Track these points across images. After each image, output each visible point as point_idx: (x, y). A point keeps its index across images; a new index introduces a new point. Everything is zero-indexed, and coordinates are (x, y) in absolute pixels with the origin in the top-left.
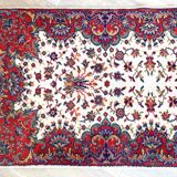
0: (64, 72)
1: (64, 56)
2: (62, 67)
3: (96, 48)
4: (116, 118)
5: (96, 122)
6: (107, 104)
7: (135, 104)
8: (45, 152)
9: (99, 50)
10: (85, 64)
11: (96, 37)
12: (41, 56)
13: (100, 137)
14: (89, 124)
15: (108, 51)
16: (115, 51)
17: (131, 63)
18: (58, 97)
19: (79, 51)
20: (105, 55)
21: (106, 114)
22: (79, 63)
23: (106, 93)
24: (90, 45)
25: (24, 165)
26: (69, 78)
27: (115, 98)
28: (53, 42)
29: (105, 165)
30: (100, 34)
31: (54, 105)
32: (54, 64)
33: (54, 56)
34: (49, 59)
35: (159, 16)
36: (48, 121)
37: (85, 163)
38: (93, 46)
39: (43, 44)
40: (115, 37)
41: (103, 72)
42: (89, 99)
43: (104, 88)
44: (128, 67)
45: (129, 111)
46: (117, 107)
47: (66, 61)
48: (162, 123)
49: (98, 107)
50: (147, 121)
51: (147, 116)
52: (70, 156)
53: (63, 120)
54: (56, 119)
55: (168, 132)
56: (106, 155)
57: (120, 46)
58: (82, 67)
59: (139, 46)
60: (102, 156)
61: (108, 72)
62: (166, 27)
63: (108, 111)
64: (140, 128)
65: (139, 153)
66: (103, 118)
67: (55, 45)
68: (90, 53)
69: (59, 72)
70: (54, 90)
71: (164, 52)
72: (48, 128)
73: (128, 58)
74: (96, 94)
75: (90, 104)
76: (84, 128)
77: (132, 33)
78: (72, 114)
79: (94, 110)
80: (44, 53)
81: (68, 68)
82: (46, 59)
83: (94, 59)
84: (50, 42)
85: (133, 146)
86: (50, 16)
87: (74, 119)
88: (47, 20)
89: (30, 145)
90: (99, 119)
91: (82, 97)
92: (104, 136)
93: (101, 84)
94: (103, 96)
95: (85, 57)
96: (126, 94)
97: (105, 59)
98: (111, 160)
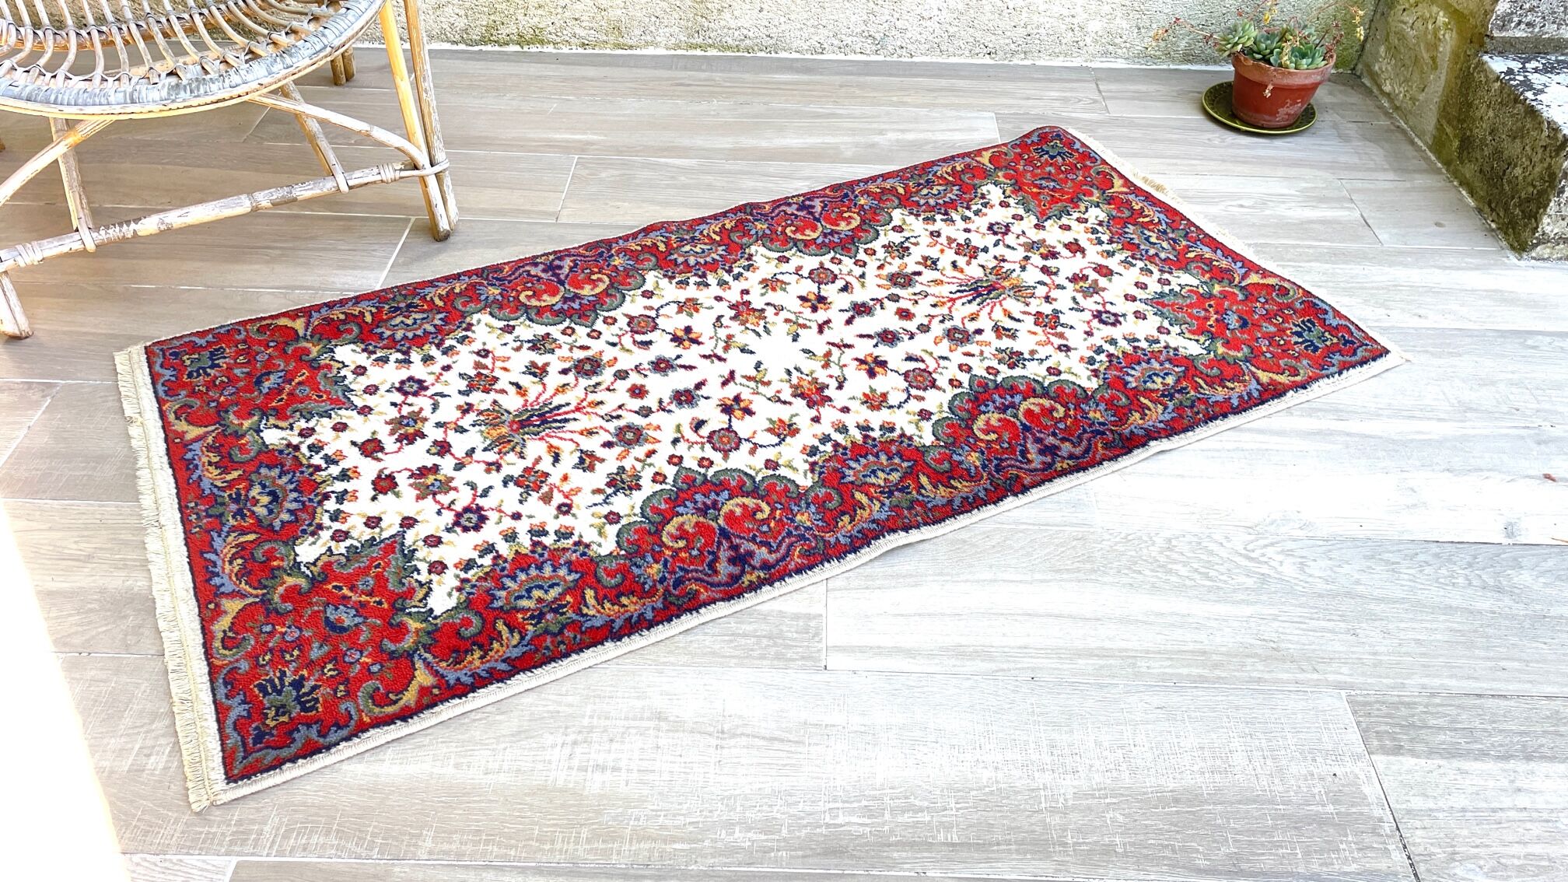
5: (648, 488)
7: (759, 404)
8: (486, 639)
13: (688, 519)
14: (627, 505)
18: (475, 472)
21: (675, 460)
23: (645, 412)
25: (405, 715)
26: (493, 417)
29: (754, 587)
31: (463, 498)
36: (460, 547)
37: (668, 613)
42: (592, 444)
43: (636, 404)
49: (639, 451)
54: (491, 532)
55: (910, 430)
56: (741, 559)
60: (724, 568)
63: (681, 449)
64: (813, 451)
65: (850, 507)
66: (670, 471)
70: (447, 464)
72: (469, 565)
76: (613, 518)
79: (628, 463)
81: (477, 398)
85: (821, 504)
87: (565, 509)
89: (408, 642)
90: (659, 477)
92: (703, 511)
94: (639, 421)
98: (766, 566)
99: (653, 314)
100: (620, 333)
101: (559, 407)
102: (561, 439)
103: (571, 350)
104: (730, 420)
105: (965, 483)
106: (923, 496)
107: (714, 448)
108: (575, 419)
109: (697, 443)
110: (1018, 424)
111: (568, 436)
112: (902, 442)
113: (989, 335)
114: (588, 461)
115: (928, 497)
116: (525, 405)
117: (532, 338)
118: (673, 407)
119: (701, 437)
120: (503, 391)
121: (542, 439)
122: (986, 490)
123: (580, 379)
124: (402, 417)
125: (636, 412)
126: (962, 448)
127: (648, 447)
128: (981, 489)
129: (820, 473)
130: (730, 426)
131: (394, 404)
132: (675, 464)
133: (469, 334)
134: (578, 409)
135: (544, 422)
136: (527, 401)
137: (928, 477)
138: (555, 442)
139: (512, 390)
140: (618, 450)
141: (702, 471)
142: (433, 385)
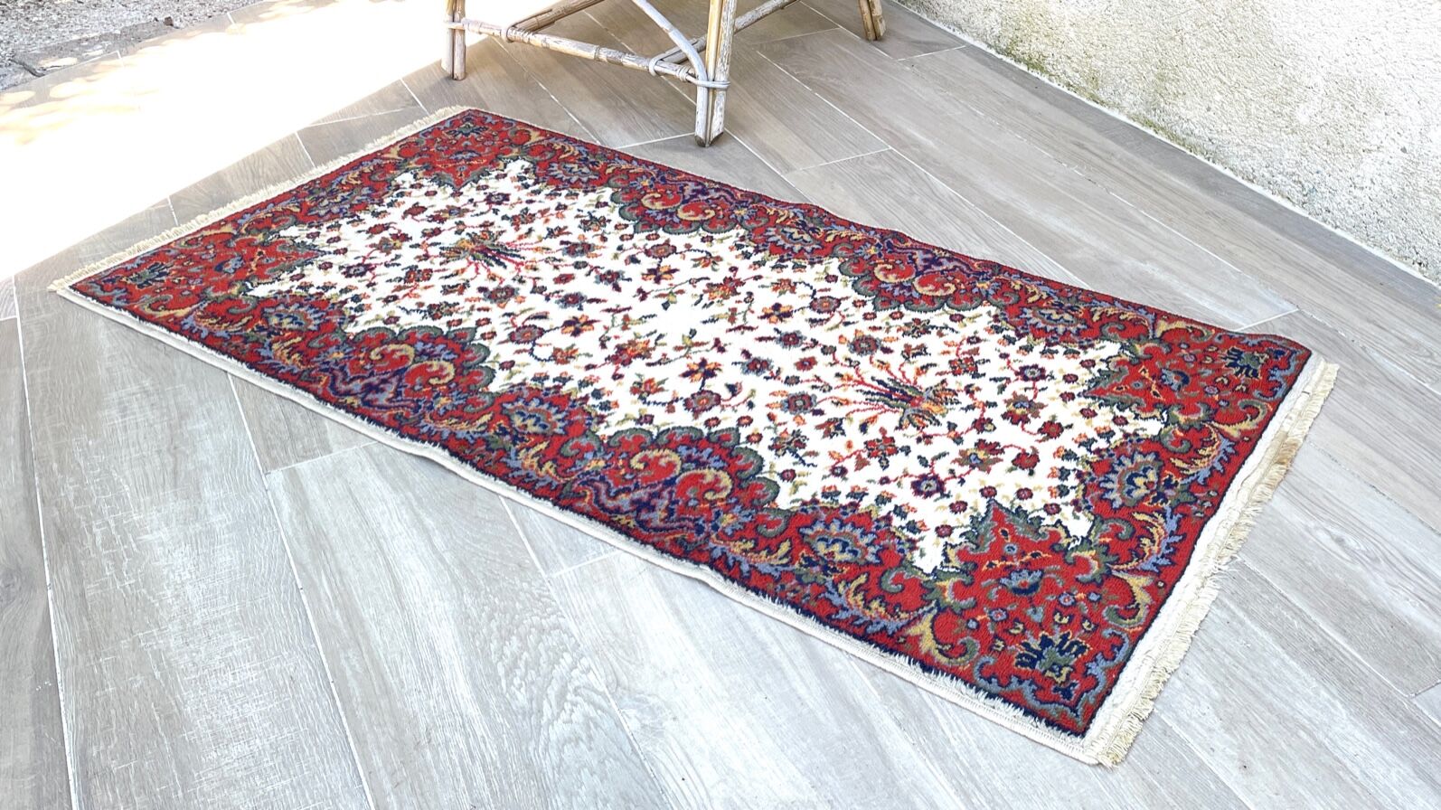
16: (705, 416)
32: (942, 469)
39: (943, 531)
41: (794, 390)
78: (976, 351)
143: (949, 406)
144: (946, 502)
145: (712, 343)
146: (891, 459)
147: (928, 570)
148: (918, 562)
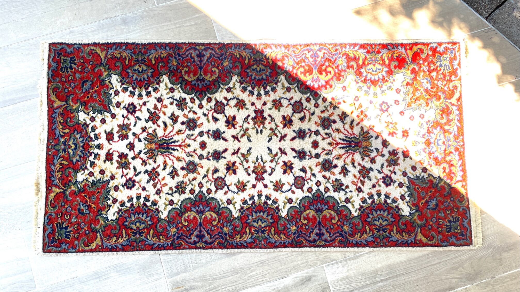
0: (373, 161)
1: (374, 181)
2: (376, 166)
3: (332, 193)
4: (304, 101)
6: (315, 118)
7: (279, 119)
9: (327, 190)
10: (344, 171)
11: (331, 208)
12: (405, 180)
15: (315, 188)
17: (285, 172)
19: (353, 188)
20: (318, 184)
22: (354, 171)
24: (340, 196)
27: (305, 126)
28: (389, 201)
30: (327, 213)
32: (386, 171)
33: (388, 181)
34: (394, 177)
35: (247, 238)
38: (336, 195)
40: (306, 208)
43: (319, 139)
44: (288, 167)
45: (287, 111)
46: (302, 115)
47: (372, 174)
48: (245, 96)
50: (264, 98)
51: (265, 104)
52: (361, 53)
53: (371, 97)
55: (238, 85)
57: (299, 195)
58: (349, 167)
59: (275, 195)
61: (315, 161)
62: (237, 223)
67: (387, 196)
68: (339, 186)
69: (380, 160)
71: (241, 187)
73: (288, 179)
74: (330, 131)
75: (337, 119)
77: (284, 214)
80: (401, 185)
81: (368, 165)
82: (398, 177)
83: (333, 178)
84: (394, 201)
86: (395, 236)
88: (400, 231)
91: (347, 127)
93: (323, 144)
94: (320, 129)
95: (346, 181)
96: (290, 132)
97: (319, 177)
99: (294, 188)
100: (309, 181)
101: (343, 148)
102: (348, 132)
103: (329, 178)
104: (292, 116)
105: (235, 54)
106: (251, 56)
107: (302, 105)
108: (340, 139)
109: (307, 110)
110: (202, 71)
111: (346, 132)
112: (244, 81)
113: (181, 119)
114: (343, 117)
115: (250, 54)
116: (354, 154)
117: (341, 191)
118: (307, 131)
119: (304, 112)
120: (359, 164)
121: (354, 134)
122: (231, 49)
123: (331, 159)
124: (394, 166)
125: (320, 134)
126: (227, 69)
127: (322, 115)
128: (232, 50)
129: (276, 78)
130: (293, 113)
131: (395, 173)
132: (317, 103)
133: (362, 204)
134: (338, 144)
135: (350, 142)
136: (353, 156)
137: (245, 62)
138: (350, 130)
139: (356, 164)
140: (332, 118)
141: (311, 97)
142: (380, 179)
143: (370, 140)
144: (396, 184)
145: (279, 152)
146: (370, 175)
147: (408, 214)
148: (403, 214)
